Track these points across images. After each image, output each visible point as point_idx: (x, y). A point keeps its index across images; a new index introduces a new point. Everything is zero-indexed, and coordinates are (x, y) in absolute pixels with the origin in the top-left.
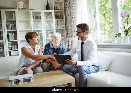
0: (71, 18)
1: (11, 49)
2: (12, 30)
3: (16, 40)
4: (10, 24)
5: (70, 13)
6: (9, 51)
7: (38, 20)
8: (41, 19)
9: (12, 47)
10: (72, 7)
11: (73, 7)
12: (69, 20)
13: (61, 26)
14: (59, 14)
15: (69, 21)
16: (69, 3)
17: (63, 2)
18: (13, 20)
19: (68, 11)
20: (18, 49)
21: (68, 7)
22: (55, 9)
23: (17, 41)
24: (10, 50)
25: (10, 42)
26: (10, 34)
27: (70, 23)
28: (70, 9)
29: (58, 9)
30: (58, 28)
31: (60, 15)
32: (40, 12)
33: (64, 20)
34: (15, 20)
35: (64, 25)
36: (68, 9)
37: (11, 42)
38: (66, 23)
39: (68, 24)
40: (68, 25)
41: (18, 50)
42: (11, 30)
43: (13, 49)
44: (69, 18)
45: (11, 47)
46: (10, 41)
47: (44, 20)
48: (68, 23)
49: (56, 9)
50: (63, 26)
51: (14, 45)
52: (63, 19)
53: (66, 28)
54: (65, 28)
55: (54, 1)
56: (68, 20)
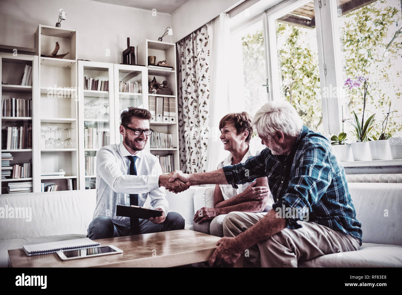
0: (196, 91)
1: (11, 177)
2: (18, 118)
3: (29, 150)
4: (14, 99)
5: (195, 76)
6: (3, 183)
7: (98, 91)
8: (107, 90)
9: (12, 171)
10: (201, 60)
11: (204, 60)
12: (189, 96)
13: (166, 113)
14: (160, 80)
15: (191, 100)
16: (191, 48)
17: (175, 45)
18: (23, 86)
19: (188, 71)
20: (31, 176)
21: (188, 59)
22: (149, 64)
23: (31, 152)
24: (7, 177)
25: (9, 155)
26: (10, 129)
27: (191, 108)
28: (194, 67)
29: (158, 65)
30: (156, 120)
31: (165, 83)
32: (106, 70)
33: (176, 96)
34: (29, 87)
35: (174, 111)
36: (188, 66)
37: (11, 153)
38: (180, 106)
39: (185, 111)
40: (185, 113)
41: (31, 181)
42: (14, 118)
43: (17, 177)
44: (190, 93)
45: (11, 168)
46: (9, 149)
47: (117, 93)
48: (187, 107)
49: (154, 65)
50: (172, 114)
51: (21, 165)
52: (172, 94)
53: (179, 121)
54: (176, 122)
55: (147, 41)
56: (186, 98)
